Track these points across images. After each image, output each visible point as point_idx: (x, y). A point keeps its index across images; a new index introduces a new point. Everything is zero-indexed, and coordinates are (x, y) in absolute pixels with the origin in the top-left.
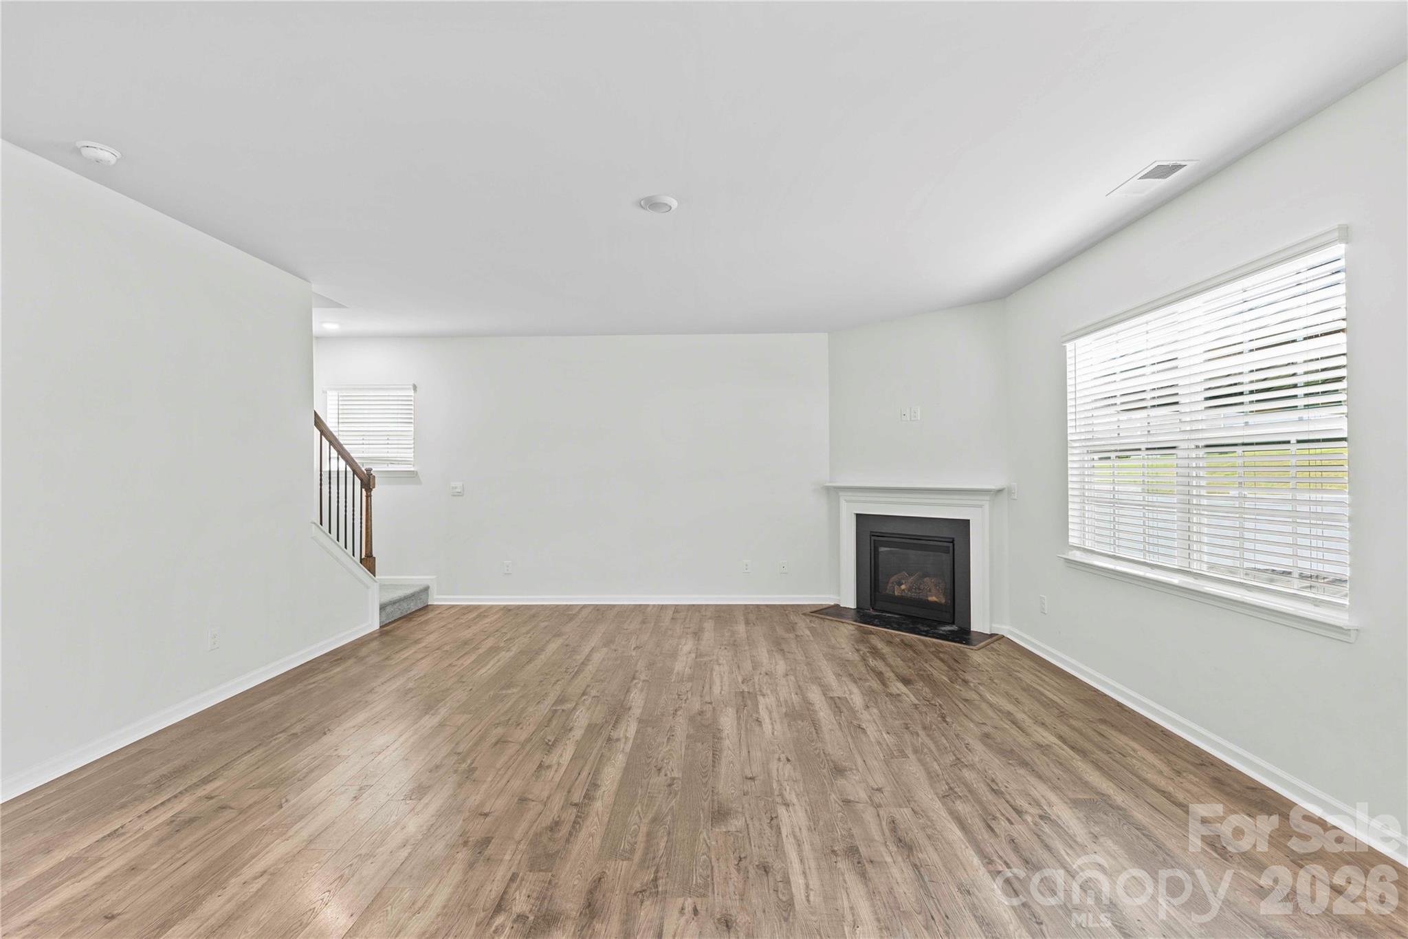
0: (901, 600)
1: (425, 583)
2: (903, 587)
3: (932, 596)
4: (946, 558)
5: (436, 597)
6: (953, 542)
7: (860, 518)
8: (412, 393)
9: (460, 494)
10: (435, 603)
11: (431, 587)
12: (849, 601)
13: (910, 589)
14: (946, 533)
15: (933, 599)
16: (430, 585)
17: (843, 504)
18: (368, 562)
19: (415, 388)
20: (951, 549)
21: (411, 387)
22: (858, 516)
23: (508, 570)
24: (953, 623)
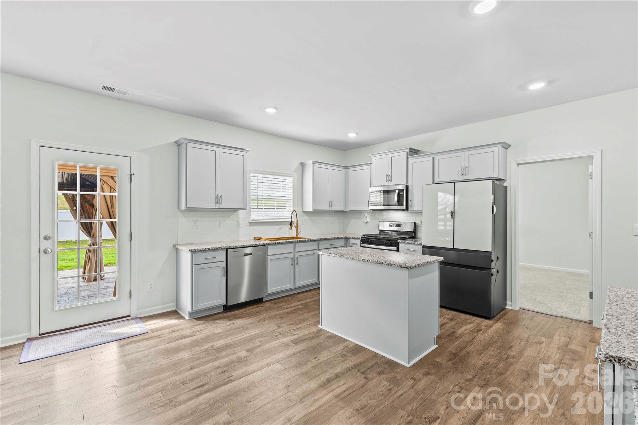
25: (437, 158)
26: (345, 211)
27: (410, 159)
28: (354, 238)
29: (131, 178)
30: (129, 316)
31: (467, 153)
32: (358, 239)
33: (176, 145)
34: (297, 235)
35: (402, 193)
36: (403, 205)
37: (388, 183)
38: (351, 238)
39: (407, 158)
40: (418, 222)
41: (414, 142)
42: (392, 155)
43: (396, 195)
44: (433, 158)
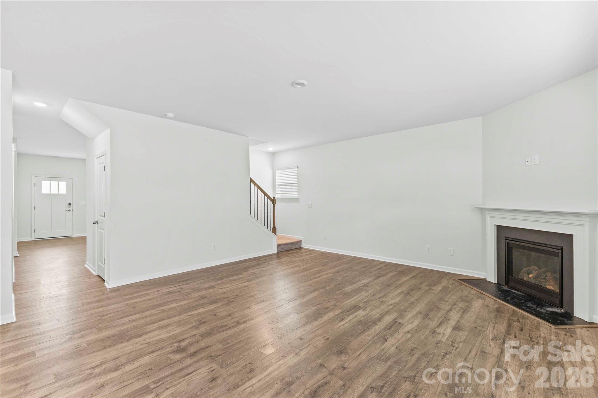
0: (528, 284)
1: (300, 239)
2: (531, 276)
3: (550, 285)
4: (557, 260)
5: (304, 245)
6: (562, 249)
7: (499, 228)
8: (297, 169)
9: (311, 207)
10: (303, 247)
11: (302, 241)
12: (492, 278)
13: (535, 278)
14: (557, 243)
15: (551, 287)
16: (302, 240)
17: (488, 219)
18: (274, 230)
19: (298, 167)
20: (560, 254)
21: (296, 167)
22: (498, 226)
23: (326, 238)
24: (562, 307)
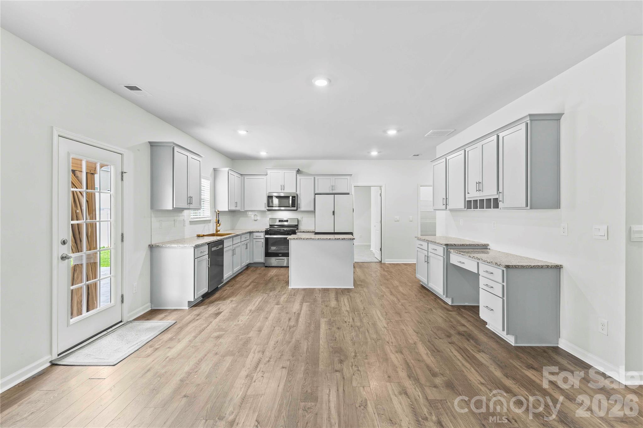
25: (317, 178)
26: (241, 211)
27: (298, 176)
28: (258, 232)
29: (122, 176)
30: (121, 322)
31: (334, 177)
32: (262, 232)
33: (149, 145)
34: (217, 231)
35: (294, 199)
36: (295, 207)
37: (282, 191)
38: (255, 232)
39: (296, 175)
40: (299, 219)
41: (300, 164)
42: (285, 171)
43: (291, 200)
44: (314, 178)
